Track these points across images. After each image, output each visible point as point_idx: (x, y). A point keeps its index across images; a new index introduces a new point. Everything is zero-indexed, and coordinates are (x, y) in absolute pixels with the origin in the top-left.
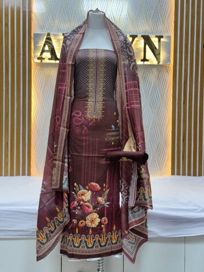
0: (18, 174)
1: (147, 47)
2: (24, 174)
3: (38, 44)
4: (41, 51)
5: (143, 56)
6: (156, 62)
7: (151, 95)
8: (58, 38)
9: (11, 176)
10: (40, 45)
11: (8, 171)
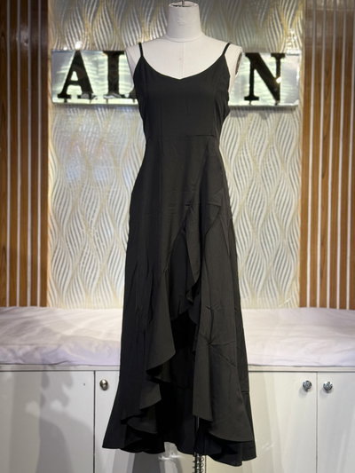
0: (23, 304)
1: (256, 73)
2: (34, 303)
3: (60, 70)
4: (64, 82)
5: (248, 90)
6: (271, 102)
7: (263, 161)
8: (95, 59)
9: (10, 305)
10: (63, 72)
11: (5, 299)
